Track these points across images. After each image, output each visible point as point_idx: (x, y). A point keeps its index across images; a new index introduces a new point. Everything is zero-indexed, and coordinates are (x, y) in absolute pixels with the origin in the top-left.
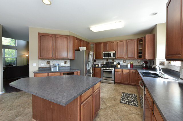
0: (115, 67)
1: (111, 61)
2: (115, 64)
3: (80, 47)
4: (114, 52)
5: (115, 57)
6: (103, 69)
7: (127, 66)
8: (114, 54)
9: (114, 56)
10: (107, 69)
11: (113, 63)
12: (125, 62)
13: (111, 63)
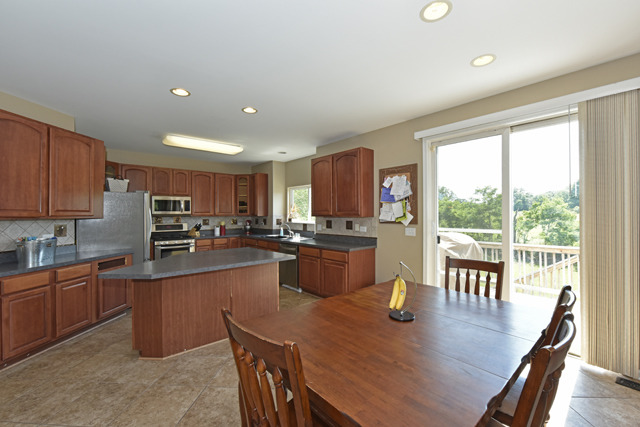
0: (187, 236)
1: (172, 222)
2: (185, 228)
3: (110, 180)
4: (189, 199)
5: (189, 212)
6: (162, 246)
7: (213, 231)
8: (187, 203)
9: (187, 209)
10: (167, 243)
11: (181, 227)
12: (207, 224)
13: (173, 227)
